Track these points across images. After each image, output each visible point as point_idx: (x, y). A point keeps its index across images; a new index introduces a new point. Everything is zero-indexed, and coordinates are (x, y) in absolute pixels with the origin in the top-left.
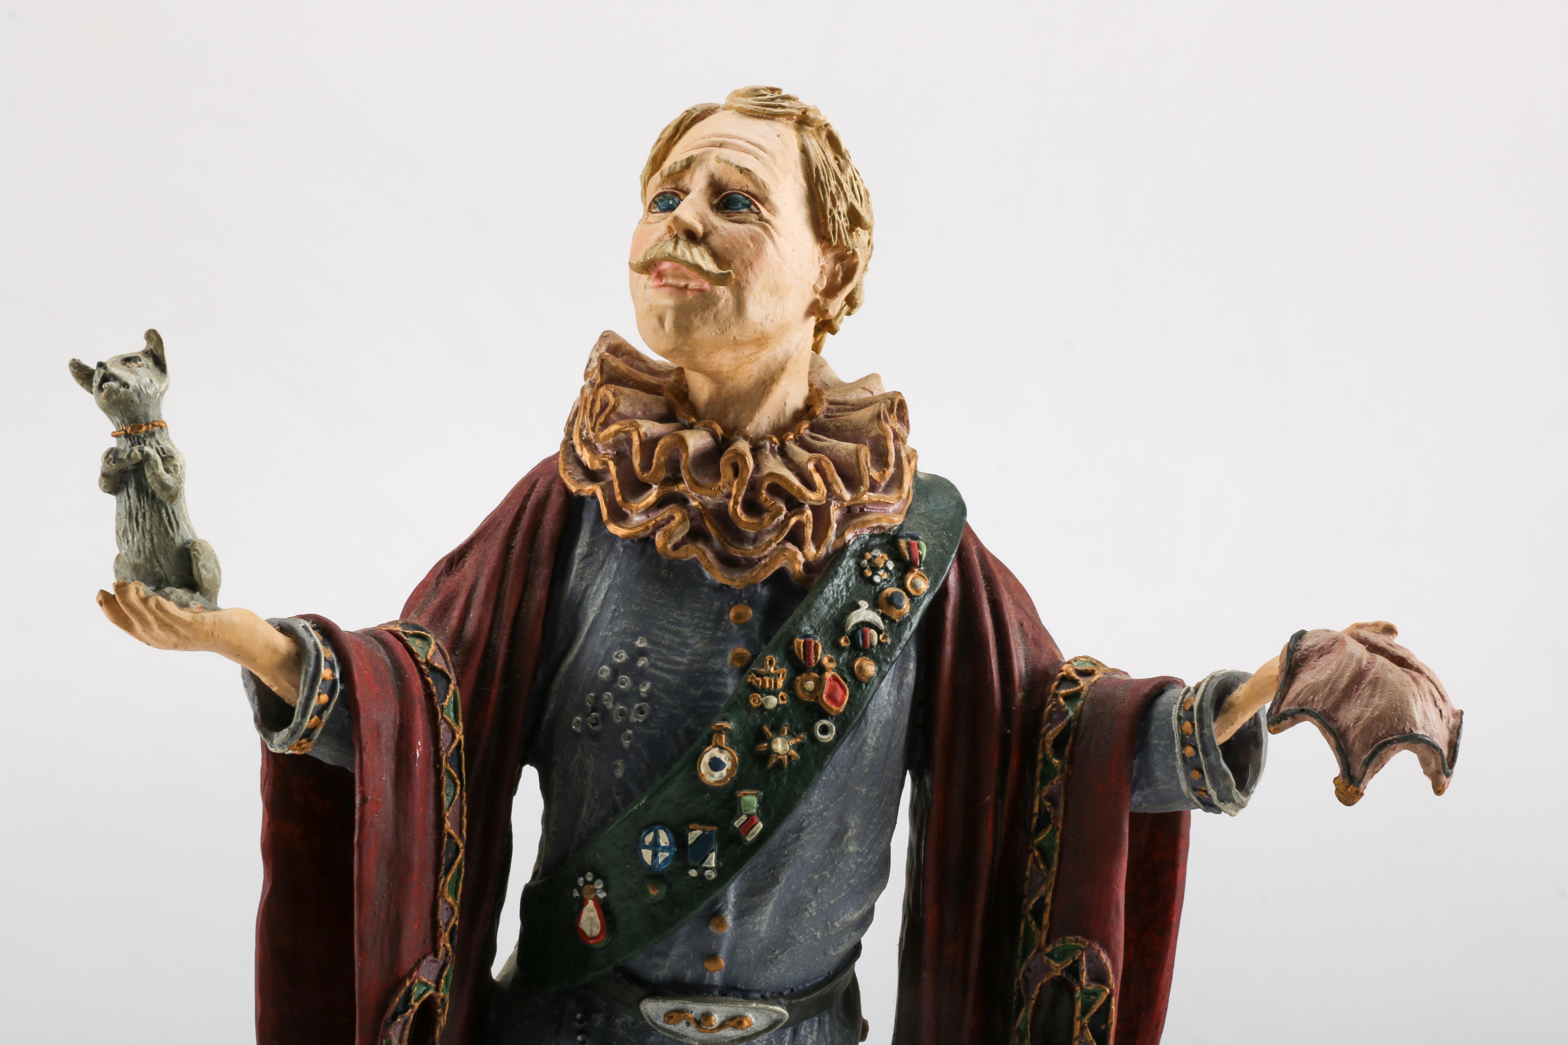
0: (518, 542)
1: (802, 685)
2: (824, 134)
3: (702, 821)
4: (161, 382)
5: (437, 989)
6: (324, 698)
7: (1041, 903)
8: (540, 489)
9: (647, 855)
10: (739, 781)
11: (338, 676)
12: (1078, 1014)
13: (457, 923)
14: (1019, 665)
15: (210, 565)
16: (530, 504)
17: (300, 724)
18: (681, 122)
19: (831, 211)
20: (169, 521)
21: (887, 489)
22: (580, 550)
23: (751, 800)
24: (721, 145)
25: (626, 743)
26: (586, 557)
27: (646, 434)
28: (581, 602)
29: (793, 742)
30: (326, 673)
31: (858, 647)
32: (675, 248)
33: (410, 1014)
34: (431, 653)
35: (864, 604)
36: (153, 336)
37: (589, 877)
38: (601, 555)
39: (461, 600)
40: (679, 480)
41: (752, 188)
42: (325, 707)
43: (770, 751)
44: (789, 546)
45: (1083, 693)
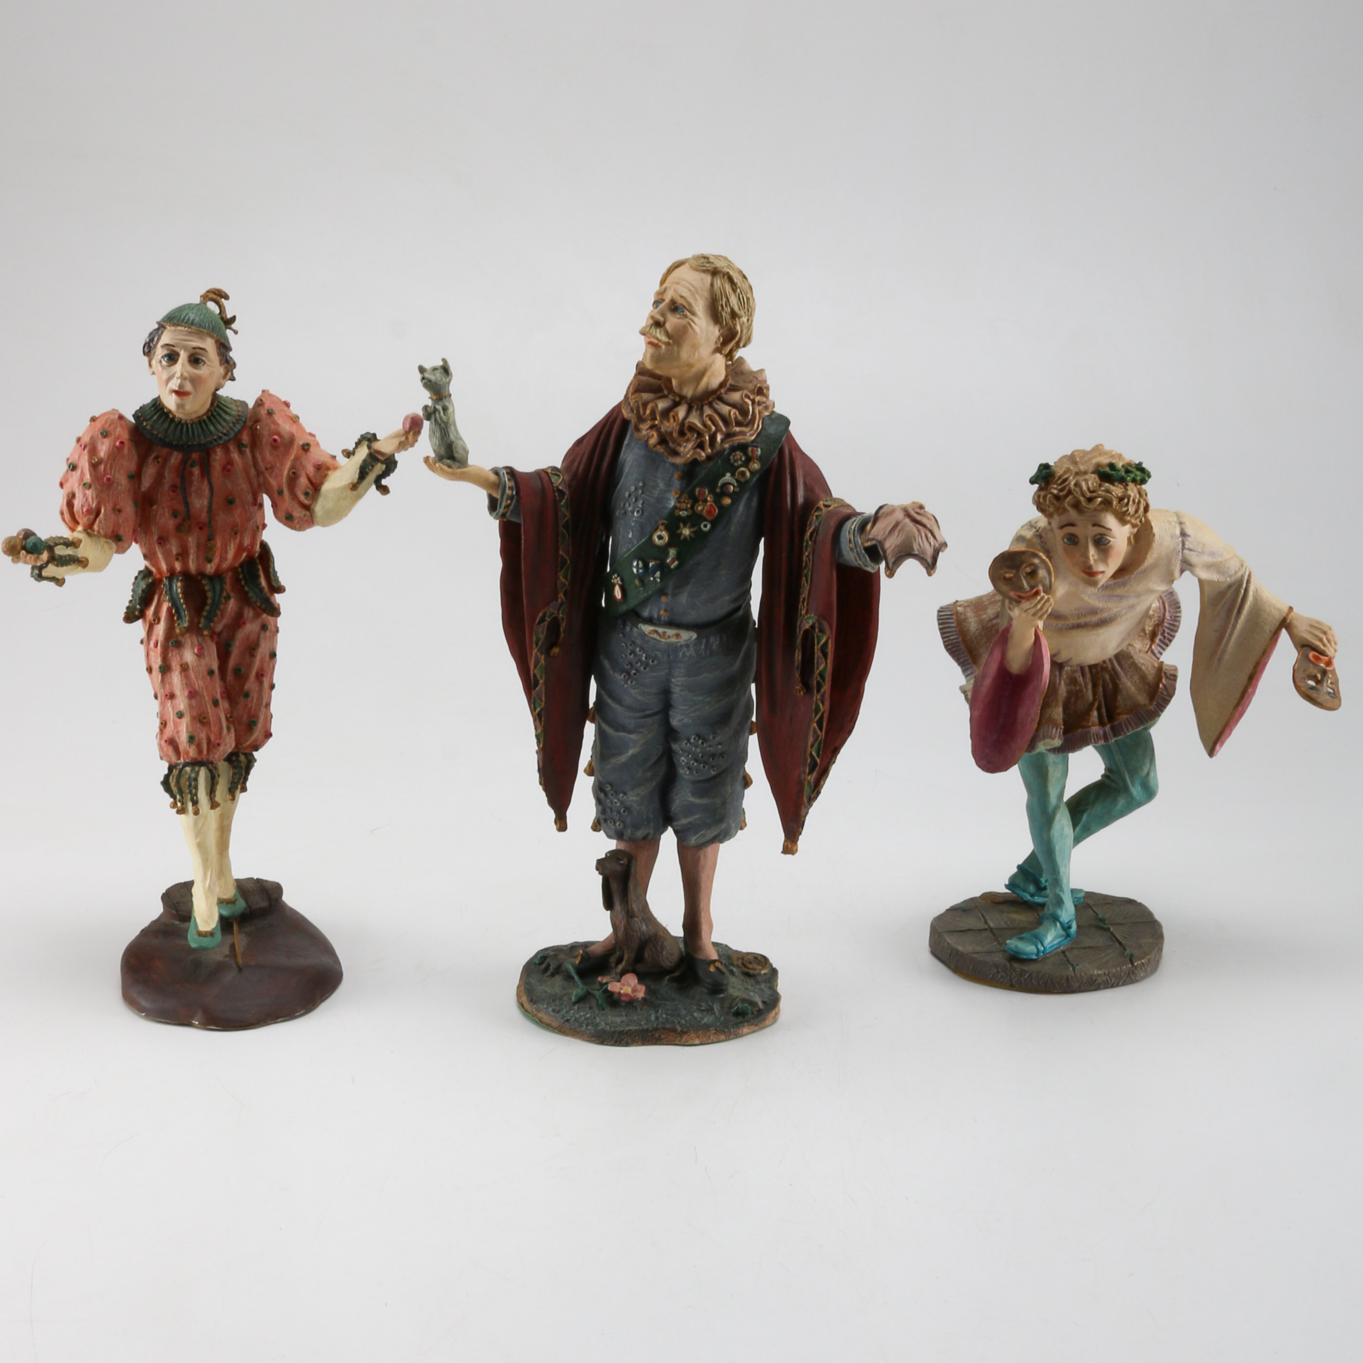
0: (602, 437)
1: (697, 507)
2: (726, 277)
3: (655, 559)
4: (446, 379)
5: (558, 613)
6: (509, 502)
7: (804, 599)
8: (615, 414)
9: (635, 570)
10: (669, 545)
11: (514, 493)
12: (816, 644)
13: (568, 588)
14: (800, 499)
15: (460, 451)
16: (609, 423)
17: (499, 511)
18: (671, 267)
19: (721, 313)
20: (445, 434)
21: (746, 426)
22: (626, 442)
23: (672, 552)
24: (678, 283)
25: (633, 524)
26: (628, 445)
27: (645, 400)
28: (624, 464)
29: (692, 530)
30: (508, 492)
31: (724, 493)
32: (650, 329)
33: (546, 623)
34: (559, 482)
35: (728, 475)
36: (444, 360)
37: (616, 575)
38: (633, 444)
39: (578, 459)
40: (655, 419)
41: (685, 304)
42: (510, 505)
43: (681, 534)
44: (698, 450)
45: (822, 516)
